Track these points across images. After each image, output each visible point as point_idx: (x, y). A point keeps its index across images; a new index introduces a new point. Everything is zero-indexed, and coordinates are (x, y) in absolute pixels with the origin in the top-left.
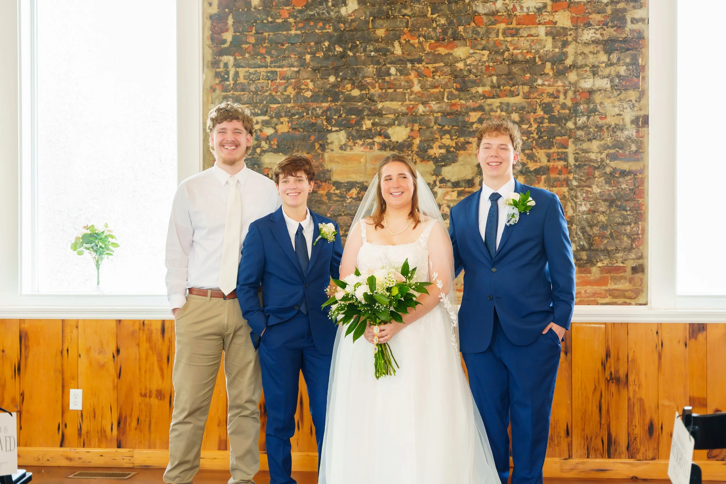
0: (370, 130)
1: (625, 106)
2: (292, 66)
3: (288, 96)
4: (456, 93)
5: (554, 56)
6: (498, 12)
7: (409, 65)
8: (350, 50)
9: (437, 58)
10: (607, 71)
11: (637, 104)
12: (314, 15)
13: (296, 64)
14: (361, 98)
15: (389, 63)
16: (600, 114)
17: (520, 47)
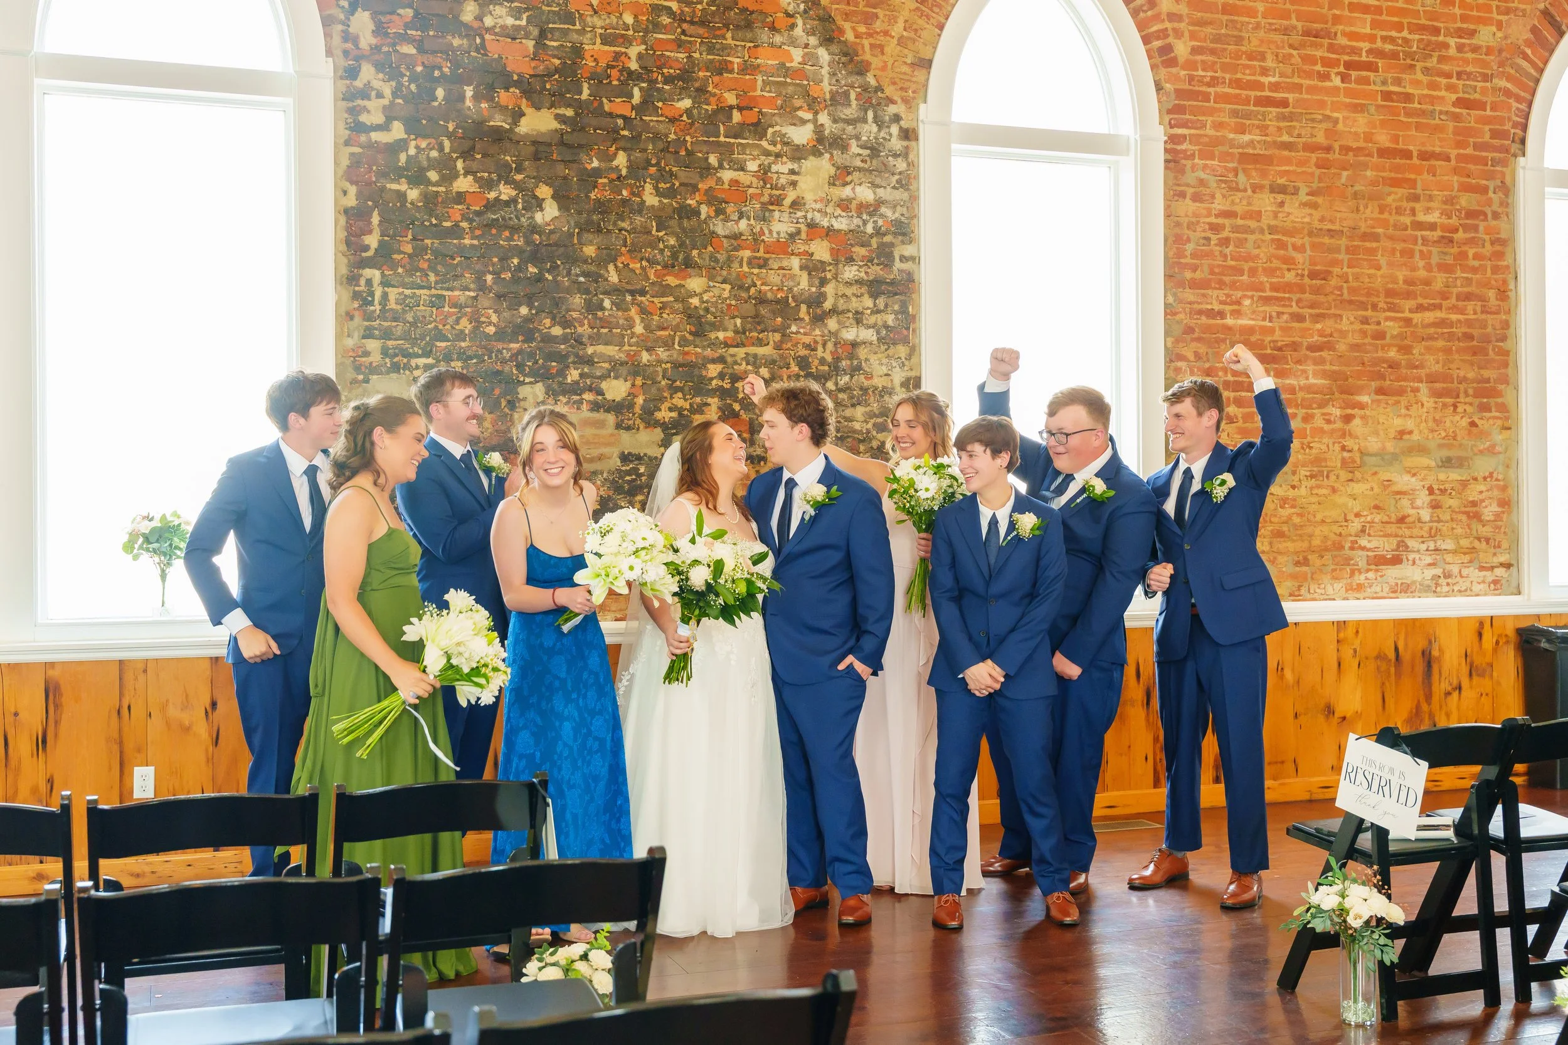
0: (577, 383)
1: (894, 364)
2: (467, 289)
3: (462, 331)
4: (690, 338)
5: (810, 295)
6: (741, 234)
7: (629, 298)
8: (548, 271)
9: (666, 290)
10: (872, 320)
11: (907, 363)
12: (497, 220)
13: (472, 286)
14: (565, 339)
15: (604, 293)
16: (866, 373)
17: (770, 282)
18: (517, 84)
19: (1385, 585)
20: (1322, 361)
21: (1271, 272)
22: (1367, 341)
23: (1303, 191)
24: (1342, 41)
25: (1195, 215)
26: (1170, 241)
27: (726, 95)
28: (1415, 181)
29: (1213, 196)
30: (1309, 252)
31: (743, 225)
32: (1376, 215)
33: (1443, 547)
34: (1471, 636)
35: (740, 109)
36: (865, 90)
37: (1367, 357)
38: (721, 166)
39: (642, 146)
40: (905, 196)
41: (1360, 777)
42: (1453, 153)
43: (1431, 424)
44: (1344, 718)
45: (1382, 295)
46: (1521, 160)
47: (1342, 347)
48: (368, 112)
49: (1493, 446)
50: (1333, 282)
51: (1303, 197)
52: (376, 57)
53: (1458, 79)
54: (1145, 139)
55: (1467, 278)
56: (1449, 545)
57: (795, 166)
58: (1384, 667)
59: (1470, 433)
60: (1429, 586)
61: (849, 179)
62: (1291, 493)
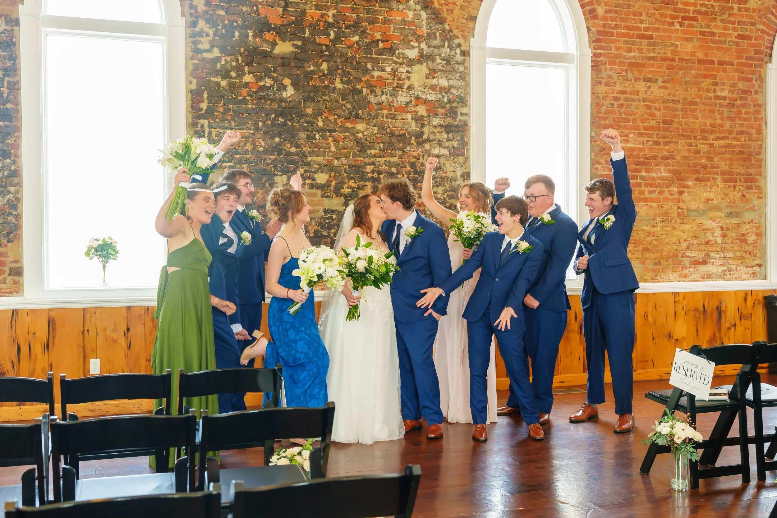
1: (457, 166)
2: (250, 129)
3: (247, 150)
4: (358, 153)
5: (416, 133)
6: (383, 102)
7: (328, 134)
8: (289, 121)
9: (346, 130)
10: (447, 144)
11: (463, 165)
12: (264, 95)
13: (252, 128)
14: (297, 154)
15: (316, 132)
16: (443, 170)
17: (397, 126)
18: (274, 29)
19: (698, 275)
20: (668, 165)
21: (643, 121)
22: (690, 155)
23: (660, 80)
24: (680, 6)
25: (606, 93)
26: (594, 106)
27: (376, 34)
28: (716, 76)
29: (615, 84)
30: (662, 111)
31: (384, 98)
32: (696, 92)
33: (728, 256)
34: (741, 300)
35: (383, 41)
36: (444, 32)
37: (691, 163)
38: (373, 69)
39: (334, 59)
40: (463, 83)
41: (681, 369)
42: (735, 62)
43: (723, 196)
44: (677, 340)
45: (699, 132)
46: (770, 65)
47: (678, 158)
48: (202, 43)
49: (754, 207)
50: (675, 125)
51: (660, 83)
52: (206, 16)
53: (738, 25)
54: (582, 55)
55: (741, 124)
56: (730, 255)
57: (409, 69)
58: (697, 315)
59: (742, 200)
60: (720, 275)
61: (435, 75)
62: (653, 230)
